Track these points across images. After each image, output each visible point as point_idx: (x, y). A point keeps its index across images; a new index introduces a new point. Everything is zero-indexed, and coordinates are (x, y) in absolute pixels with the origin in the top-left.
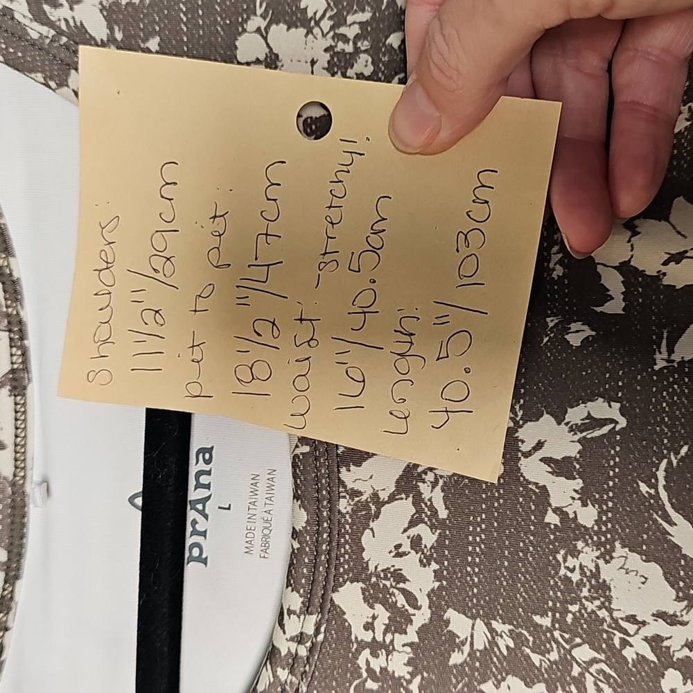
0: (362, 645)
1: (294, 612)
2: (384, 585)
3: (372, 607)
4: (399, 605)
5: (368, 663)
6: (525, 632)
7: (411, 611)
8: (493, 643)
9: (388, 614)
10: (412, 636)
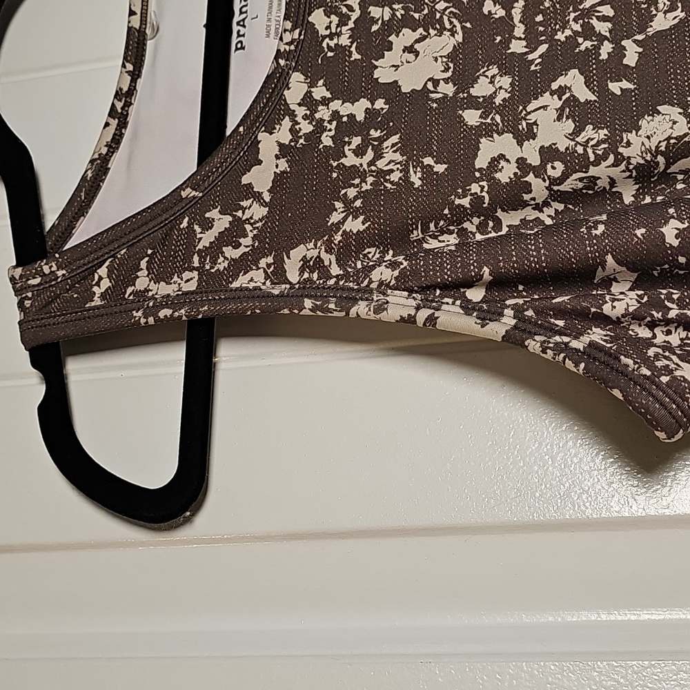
0: (324, 37)
1: (287, 30)
2: (336, 5)
3: (329, 17)
4: (344, 12)
5: (328, 44)
6: (410, 5)
7: (350, 13)
8: (394, 15)
9: (338, 19)
10: (351, 25)
